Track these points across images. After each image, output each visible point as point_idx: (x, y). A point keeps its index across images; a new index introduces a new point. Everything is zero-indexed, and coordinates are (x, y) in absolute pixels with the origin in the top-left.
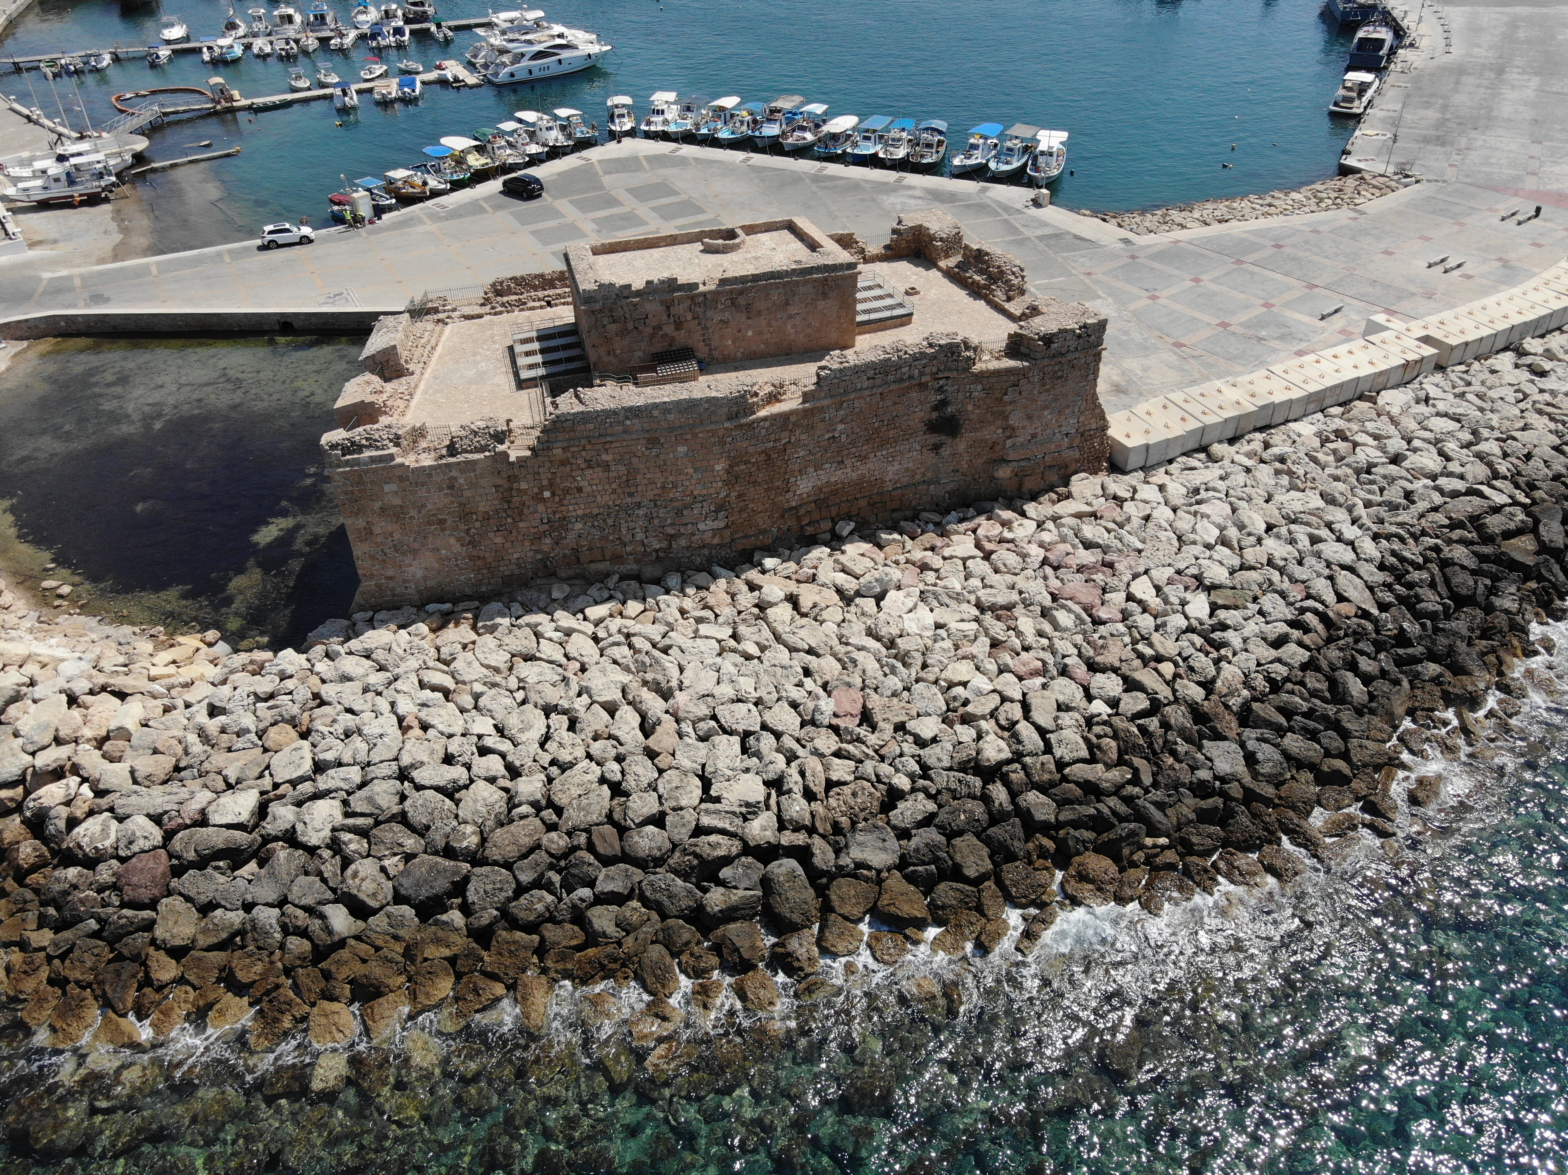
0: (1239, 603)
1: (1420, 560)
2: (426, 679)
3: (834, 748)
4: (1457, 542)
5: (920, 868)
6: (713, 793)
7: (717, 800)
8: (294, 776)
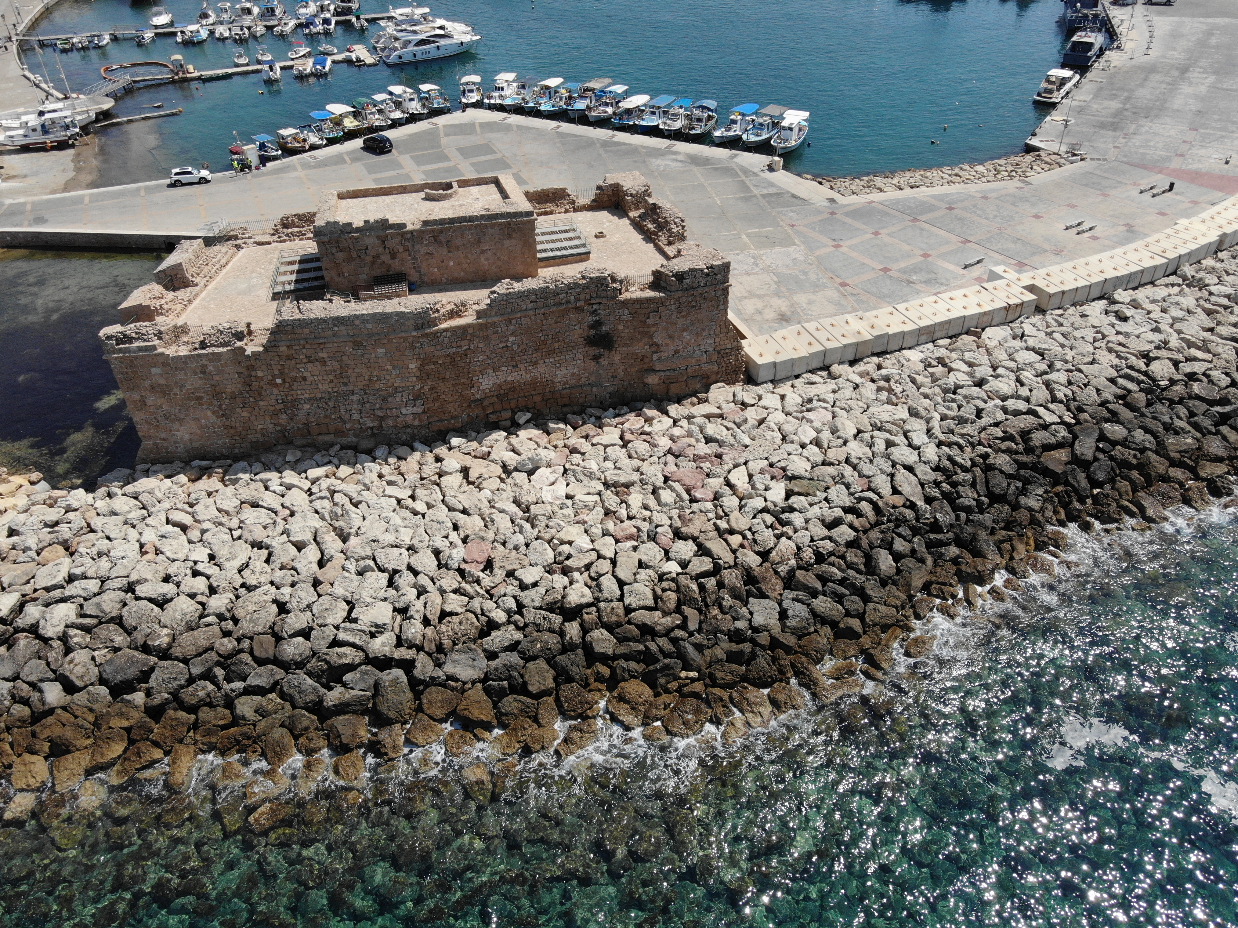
0: (811, 491)
1: (969, 464)
2: (170, 517)
3: (455, 585)
4: (1003, 452)
5: (494, 683)
6: (353, 615)
7: (355, 621)
8: (49, 584)
